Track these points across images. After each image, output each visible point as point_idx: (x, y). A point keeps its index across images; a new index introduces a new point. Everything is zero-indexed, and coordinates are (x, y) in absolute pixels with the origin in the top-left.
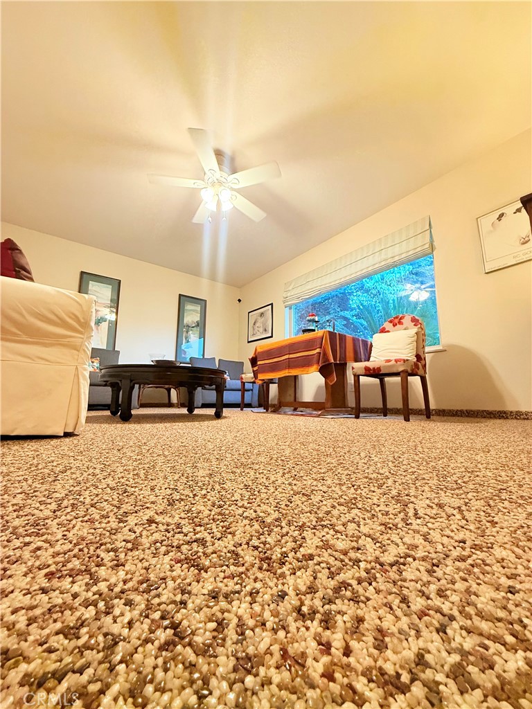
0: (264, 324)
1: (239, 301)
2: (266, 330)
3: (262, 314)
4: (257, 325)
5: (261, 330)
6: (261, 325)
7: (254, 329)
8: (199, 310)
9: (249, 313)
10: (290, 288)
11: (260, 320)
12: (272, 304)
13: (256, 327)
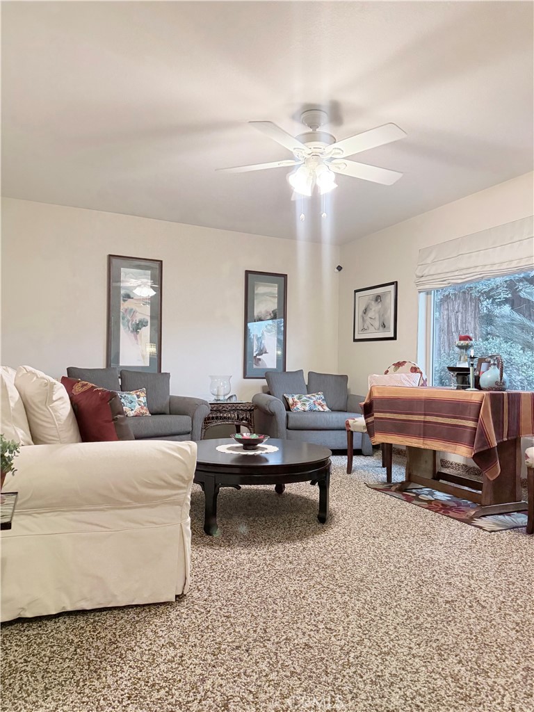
0: (382, 315)
1: (339, 268)
2: (384, 326)
3: (378, 298)
4: (371, 314)
5: (377, 324)
6: (377, 316)
7: (364, 321)
8: (276, 292)
9: (356, 291)
10: (429, 261)
11: (375, 308)
12: (395, 283)
13: (367, 318)
